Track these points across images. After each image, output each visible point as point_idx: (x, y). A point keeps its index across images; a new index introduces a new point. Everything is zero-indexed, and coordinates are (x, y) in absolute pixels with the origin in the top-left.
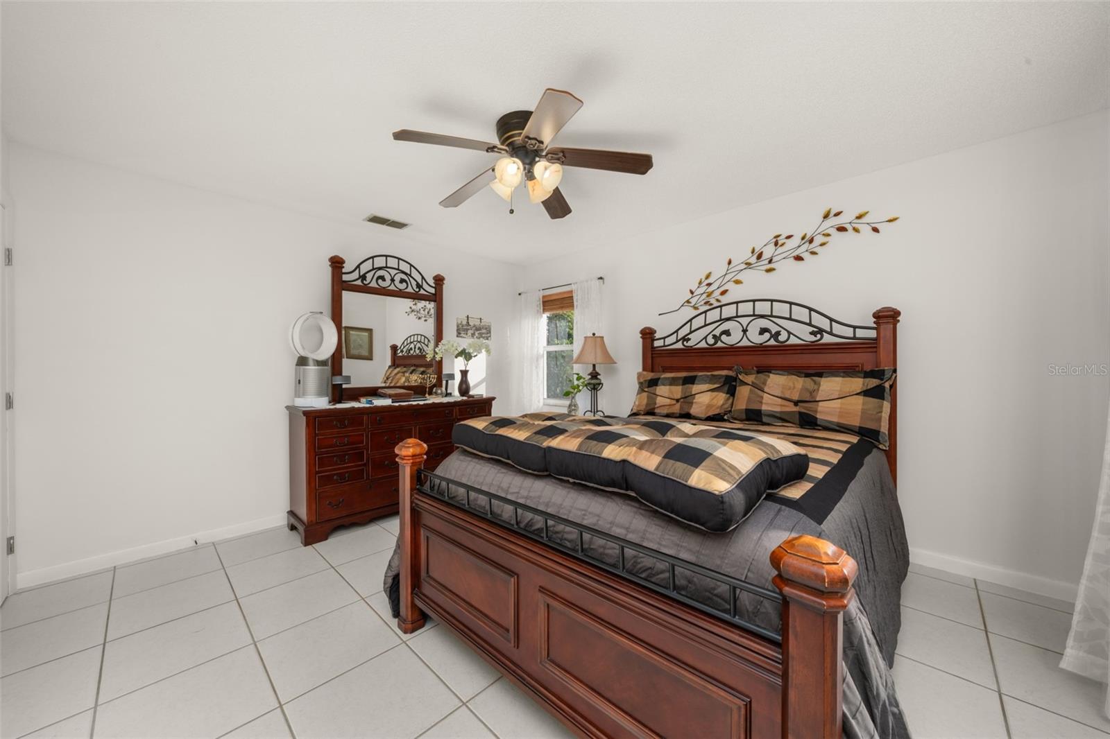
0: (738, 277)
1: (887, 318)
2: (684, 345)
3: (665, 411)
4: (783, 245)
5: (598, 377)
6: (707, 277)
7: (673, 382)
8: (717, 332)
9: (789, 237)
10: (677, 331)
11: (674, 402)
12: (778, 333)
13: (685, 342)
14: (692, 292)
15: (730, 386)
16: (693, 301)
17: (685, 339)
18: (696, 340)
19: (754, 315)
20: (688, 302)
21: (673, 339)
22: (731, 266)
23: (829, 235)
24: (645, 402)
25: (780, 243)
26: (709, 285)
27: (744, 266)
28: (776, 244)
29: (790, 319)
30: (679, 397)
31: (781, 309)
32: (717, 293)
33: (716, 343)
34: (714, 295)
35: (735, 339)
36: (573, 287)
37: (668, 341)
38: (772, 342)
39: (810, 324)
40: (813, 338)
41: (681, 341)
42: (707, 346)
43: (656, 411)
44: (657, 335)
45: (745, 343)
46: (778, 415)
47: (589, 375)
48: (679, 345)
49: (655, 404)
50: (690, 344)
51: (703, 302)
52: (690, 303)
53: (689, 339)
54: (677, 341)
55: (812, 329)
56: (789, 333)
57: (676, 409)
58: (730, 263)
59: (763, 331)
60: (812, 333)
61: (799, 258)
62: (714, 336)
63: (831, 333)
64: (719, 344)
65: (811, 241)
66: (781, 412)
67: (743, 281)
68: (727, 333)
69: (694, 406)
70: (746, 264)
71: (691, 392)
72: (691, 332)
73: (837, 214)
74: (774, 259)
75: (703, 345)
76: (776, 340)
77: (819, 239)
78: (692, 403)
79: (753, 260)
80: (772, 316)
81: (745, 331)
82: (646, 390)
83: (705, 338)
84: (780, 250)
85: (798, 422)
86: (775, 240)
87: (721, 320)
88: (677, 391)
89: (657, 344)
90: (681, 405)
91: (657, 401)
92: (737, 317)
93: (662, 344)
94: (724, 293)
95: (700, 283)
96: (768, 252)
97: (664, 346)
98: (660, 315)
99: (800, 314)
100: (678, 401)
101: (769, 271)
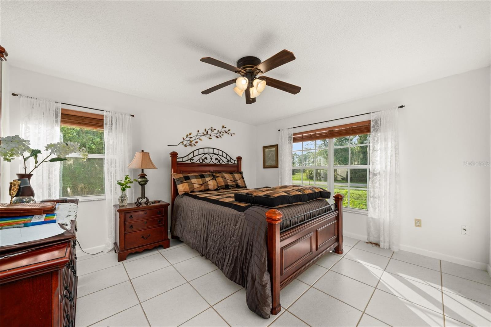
0: (201, 138)
1: (239, 159)
2: (191, 162)
3: (199, 190)
4: (213, 131)
5: (146, 177)
6: (190, 134)
7: (196, 177)
8: (203, 158)
9: (215, 129)
10: (188, 155)
11: (200, 186)
12: (220, 160)
13: (191, 161)
14: (184, 139)
15: (214, 178)
16: (185, 143)
17: (191, 159)
18: (195, 160)
19: (214, 153)
20: (182, 142)
21: (186, 159)
22: (199, 133)
23: (224, 133)
24: (188, 187)
25: (213, 130)
26: (191, 138)
27: (202, 134)
28: (212, 130)
29: (222, 156)
30: (201, 183)
31: (220, 153)
32: (194, 142)
33: (203, 162)
34: (192, 142)
35: (208, 161)
36: (104, 113)
37: (184, 159)
38: (218, 163)
39: (226, 158)
40: (227, 163)
41: (190, 160)
42: (200, 163)
43: (195, 190)
44: (179, 156)
45: (211, 163)
46: (232, 185)
47: (139, 175)
48: (189, 162)
49: (194, 187)
50: (193, 161)
51: (188, 144)
52: (183, 143)
53: (193, 160)
54: (188, 160)
55: (227, 160)
56: (222, 161)
57: (203, 188)
58: (198, 131)
59: (216, 159)
60: (227, 161)
61: (217, 137)
62: (202, 159)
63: (230, 162)
64: (204, 163)
65: (220, 133)
66: (233, 185)
67: (202, 140)
68: (206, 158)
69: (209, 186)
70: (204, 134)
71: (206, 180)
72: (194, 157)
73: (225, 128)
74: (212, 135)
75: (198, 162)
76: (219, 163)
77: (222, 133)
78: (208, 185)
79: (205, 133)
80: (218, 154)
81: (211, 158)
82: (185, 181)
83: (199, 159)
84: (213, 133)
85: (236, 187)
86: (211, 129)
87: (204, 153)
88: (200, 181)
89: (178, 160)
90: (204, 187)
91: (195, 186)
92: (209, 153)
93: (181, 161)
94: (196, 142)
95: (187, 136)
96: (210, 132)
97: (182, 161)
98: (168, 146)
99: (225, 155)
100: (202, 185)
101: (210, 138)
